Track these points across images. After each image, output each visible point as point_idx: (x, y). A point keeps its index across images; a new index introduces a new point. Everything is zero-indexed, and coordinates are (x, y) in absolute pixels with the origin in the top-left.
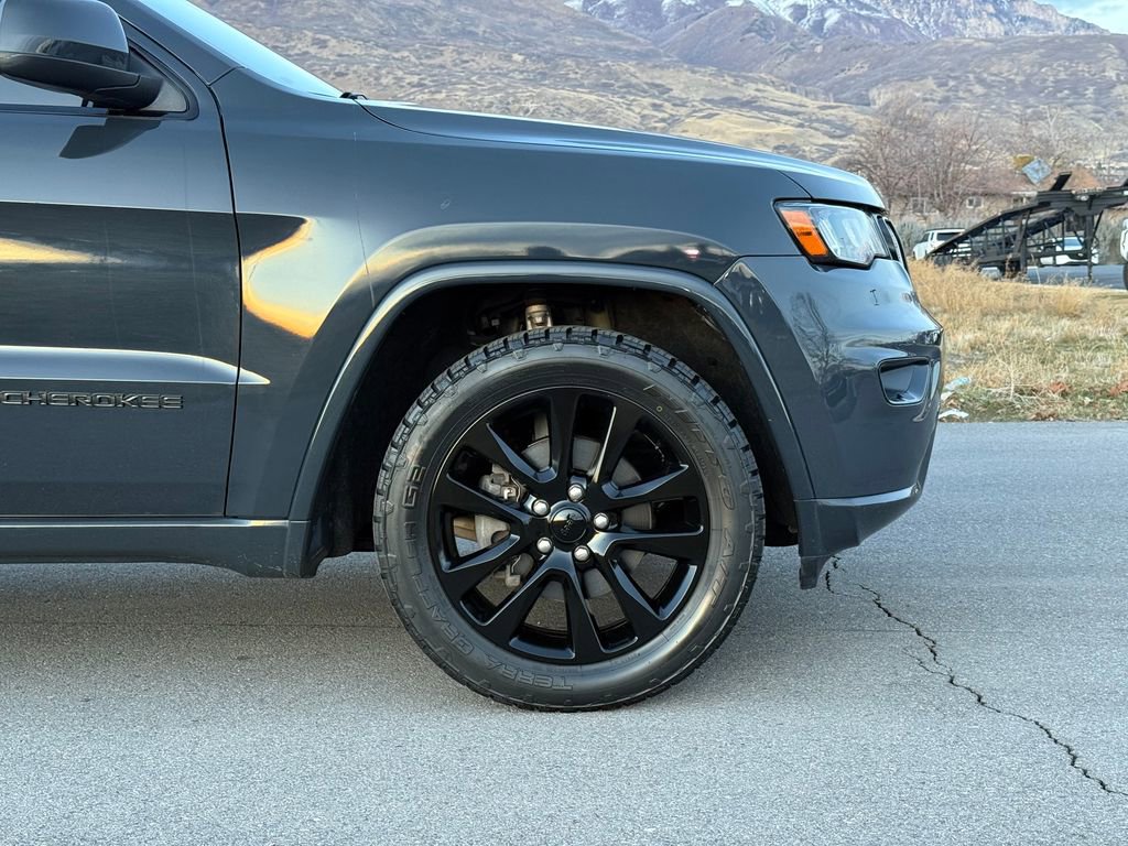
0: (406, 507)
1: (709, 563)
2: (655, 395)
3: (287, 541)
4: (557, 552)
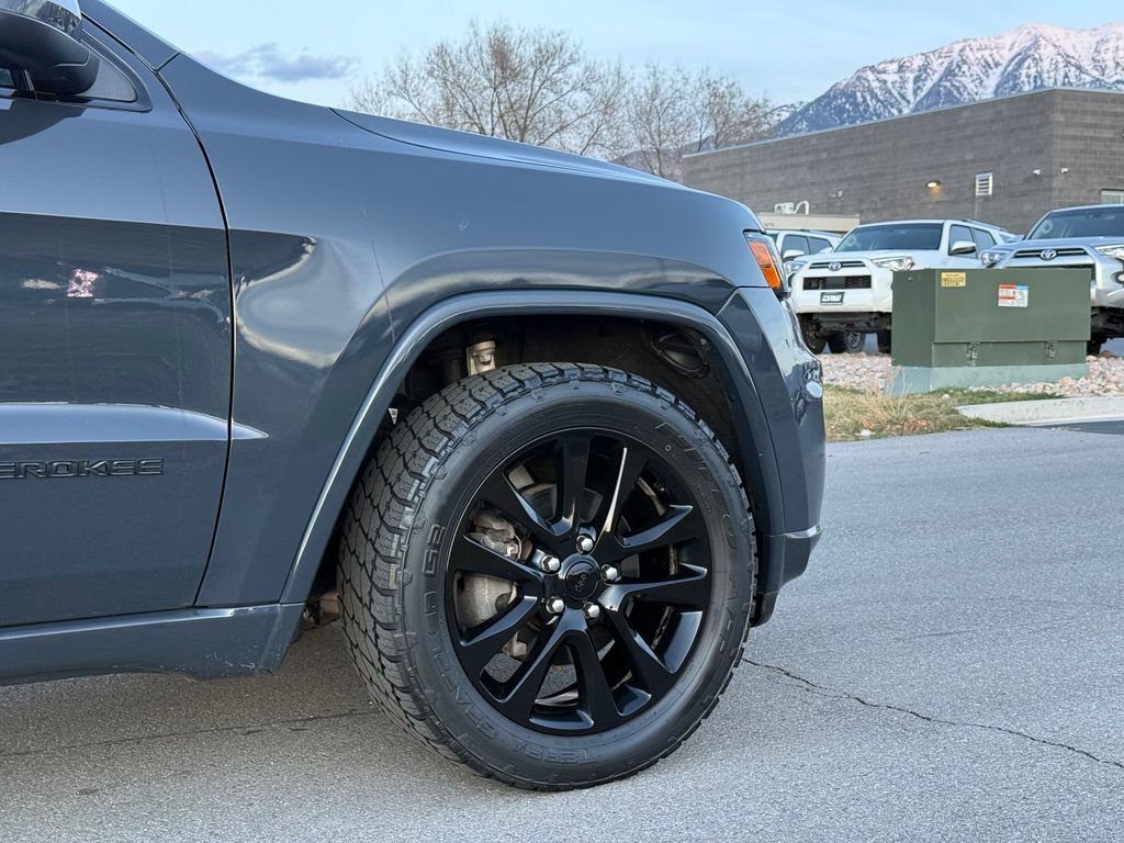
0: (426, 575)
1: (713, 607)
2: (668, 433)
3: (275, 629)
4: (569, 613)
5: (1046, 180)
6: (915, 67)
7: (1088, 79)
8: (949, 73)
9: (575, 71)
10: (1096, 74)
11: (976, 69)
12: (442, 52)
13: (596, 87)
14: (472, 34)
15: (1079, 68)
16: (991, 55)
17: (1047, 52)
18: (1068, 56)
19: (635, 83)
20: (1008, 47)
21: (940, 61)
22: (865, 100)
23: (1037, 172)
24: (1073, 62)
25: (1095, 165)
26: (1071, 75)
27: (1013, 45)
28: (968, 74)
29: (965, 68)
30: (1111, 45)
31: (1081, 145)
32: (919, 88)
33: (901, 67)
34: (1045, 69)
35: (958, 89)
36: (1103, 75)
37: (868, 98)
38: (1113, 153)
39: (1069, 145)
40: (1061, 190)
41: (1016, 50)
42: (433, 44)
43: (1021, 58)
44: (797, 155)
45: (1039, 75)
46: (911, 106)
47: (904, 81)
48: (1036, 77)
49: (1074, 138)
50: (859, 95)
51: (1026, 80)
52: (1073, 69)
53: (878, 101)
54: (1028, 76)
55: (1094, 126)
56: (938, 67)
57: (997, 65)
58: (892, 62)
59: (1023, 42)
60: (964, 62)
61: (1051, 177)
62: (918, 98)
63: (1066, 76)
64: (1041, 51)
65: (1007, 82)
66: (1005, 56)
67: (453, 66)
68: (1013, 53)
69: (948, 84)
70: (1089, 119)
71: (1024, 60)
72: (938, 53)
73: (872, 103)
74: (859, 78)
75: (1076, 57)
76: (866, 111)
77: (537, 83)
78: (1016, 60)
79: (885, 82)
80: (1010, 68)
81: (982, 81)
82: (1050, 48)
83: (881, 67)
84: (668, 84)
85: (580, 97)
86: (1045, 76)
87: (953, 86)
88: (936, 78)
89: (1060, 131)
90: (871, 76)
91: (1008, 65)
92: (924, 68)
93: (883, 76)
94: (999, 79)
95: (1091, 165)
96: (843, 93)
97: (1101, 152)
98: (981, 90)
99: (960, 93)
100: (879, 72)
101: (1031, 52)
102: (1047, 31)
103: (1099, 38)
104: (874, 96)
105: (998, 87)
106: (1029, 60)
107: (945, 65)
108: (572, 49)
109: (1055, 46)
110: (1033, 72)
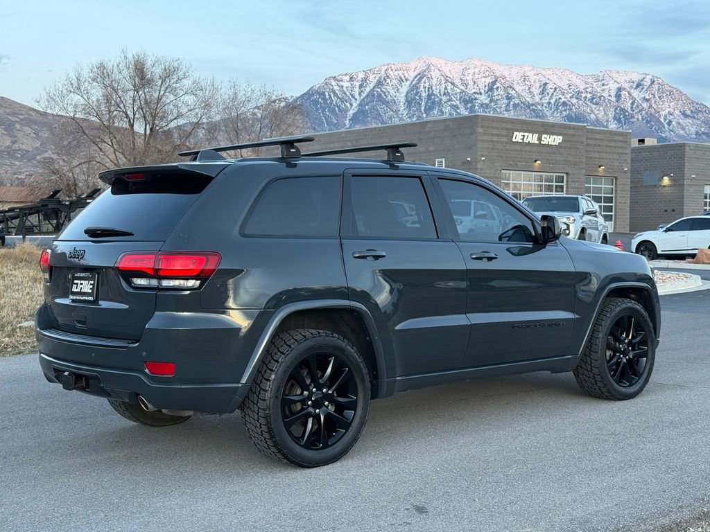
5: (474, 163)
6: (360, 78)
7: (458, 91)
8: (379, 83)
9: (187, 83)
10: (462, 88)
11: (395, 82)
12: (102, 67)
13: (200, 93)
14: (123, 57)
15: (453, 84)
16: (403, 74)
17: (435, 74)
18: (447, 77)
19: (222, 91)
20: (413, 70)
21: (374, 76)
22: (330, 97)
23: (469, 159)
24: (450, 80)
25: (498, 156)
26: (449, 88)
27: (416, 68)
28: (390, 85)
29: (388, 81)
30: (471, 71)
31: (490, 145)
32: (362, 91)
33: (351, 78)
34: (434, 83)
35: (385, 93)
36: (467, 89)
37: (332, 96)
38: (507, 150)
39: (486, 145)
40: (481, 169)
41: (418, 71)
42: (95, 61)
43: (420, 77)
44: (333, 142)
45: (430, 88)
46: (358, 102)
47: (353, 87)
48: (429, 88)
49: (488, 141)
50: (327, 94)
51: (423, 90)
52: (450, 84)
53: (338, 98)
54: (425, 88)
55: (498, 135)
56: (373, 80)
57: (407, 80)
58: (346, 75)
59: (421, 67)
60: (388, 77)
61: (476, 162)
62: (362, 98)
63: (446, 88)
64: (432, 73)
65: (412, 90)
66: (411, 75)
67: (108, 75)
68: (416, 73)
69: (379, 90)
70: (495, 131)
71: (422, 78)
72: (372, 71)
73: (335, 99)
74: (326, 84)
75: (451, 77)
76: (331, 104)
77: (163, 89)
78: (418, 78)
79: (342, 87)
80: (414, 82)
81: (398, 90)
82: (437, 71)
83: (339, 78)
84: (242, 93)
85: (190, 99)
86: (434, 88)
87: (382, 91)
88: (372, 85)
89: (480, 138)
90: (334, 83)
91: (413, 80)
92: (365, 80)
93: (341, 83)
94: (408, 88)
95: (496, 156)
96: (317, 92)
97: (501, 150)
98: (398, 94)
99: (386, 96)
100: (338, 81)
101: (426, 73)
102: (434, 61)
103: (464, 66)
104: (336, 95)
105: (407, 93)
106: (425, 78)
107: (377, 78)
108: (184, 70)
109: (439, 70)
110: (427, 85)
